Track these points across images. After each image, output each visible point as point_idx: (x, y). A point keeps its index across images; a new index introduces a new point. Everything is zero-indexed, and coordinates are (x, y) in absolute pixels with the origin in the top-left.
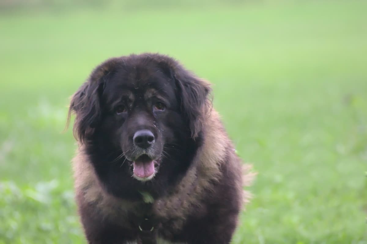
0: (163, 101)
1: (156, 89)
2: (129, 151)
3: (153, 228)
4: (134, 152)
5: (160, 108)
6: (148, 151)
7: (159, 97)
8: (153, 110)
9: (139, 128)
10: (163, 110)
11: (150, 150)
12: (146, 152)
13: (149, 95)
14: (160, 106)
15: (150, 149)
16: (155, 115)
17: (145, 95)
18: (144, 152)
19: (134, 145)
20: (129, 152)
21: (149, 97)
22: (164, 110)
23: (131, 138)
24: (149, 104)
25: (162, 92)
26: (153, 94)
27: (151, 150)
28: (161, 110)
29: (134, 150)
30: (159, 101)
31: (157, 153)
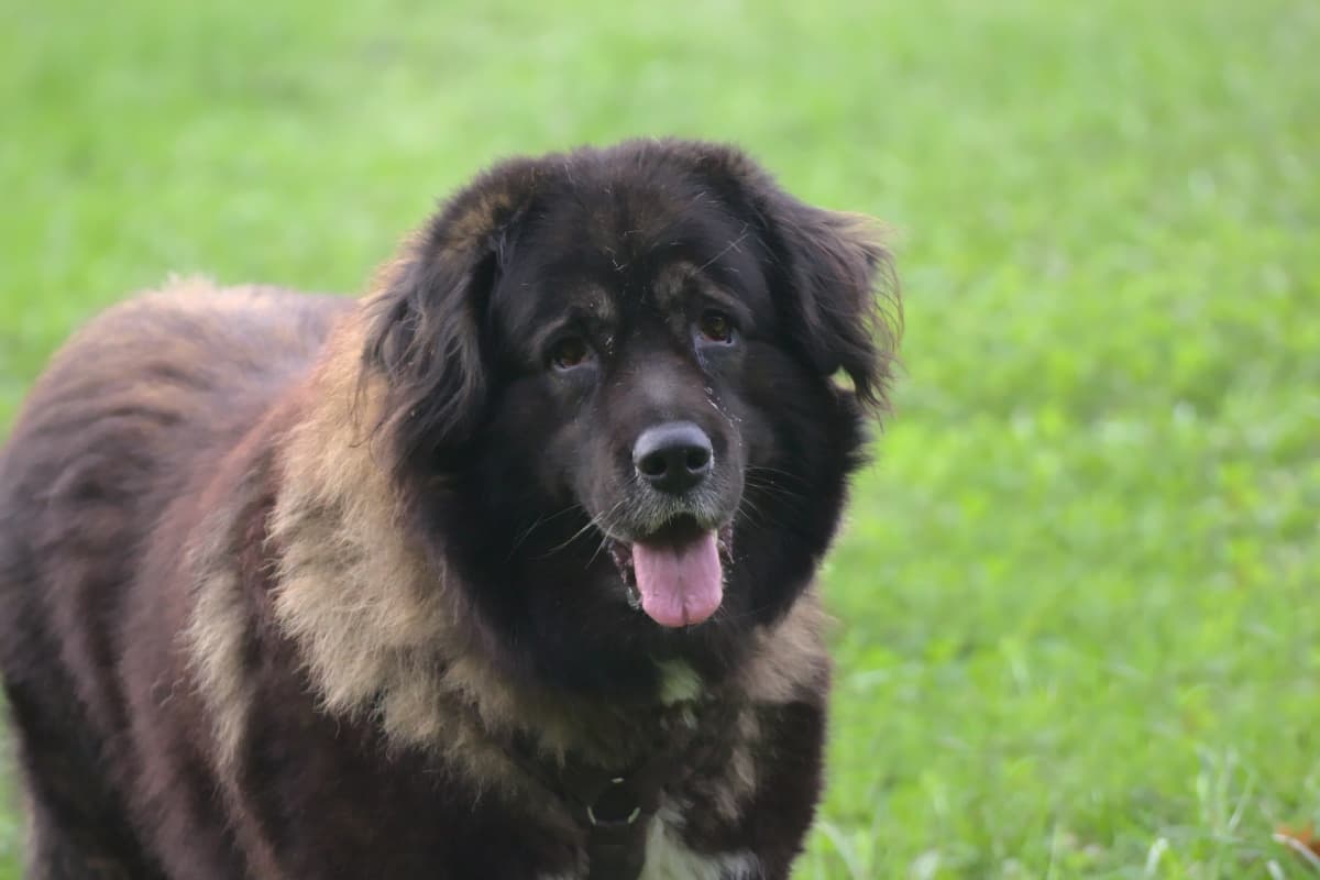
0: (728, 307)
1: (698, 260)
2: (624, 504)
3: (637, 811)
4: (639, 510)
5: (716, 337)
6: (694, 502)
7: (713, 291)
8: (693, 345)
9: (653, 417)
10: (729, 342)
11: (701, 498)
12: (688, 505)
13: (670, 285)
14: (719, 328)
15: (701, 493)
16: (702, 360)
17: (659, 288)
18: (680, 507)
19: (640, 480)
20: (623, 510)
21: (674, 290)
22: (733, 343)
23: (624, 455)
24: (677, 322)
25: (719, 275)
26: (688, 281)
27: (705, 497)
28: (723, 343)
29: (639, 502)
30: (713, 307)
31: (726, 506)
